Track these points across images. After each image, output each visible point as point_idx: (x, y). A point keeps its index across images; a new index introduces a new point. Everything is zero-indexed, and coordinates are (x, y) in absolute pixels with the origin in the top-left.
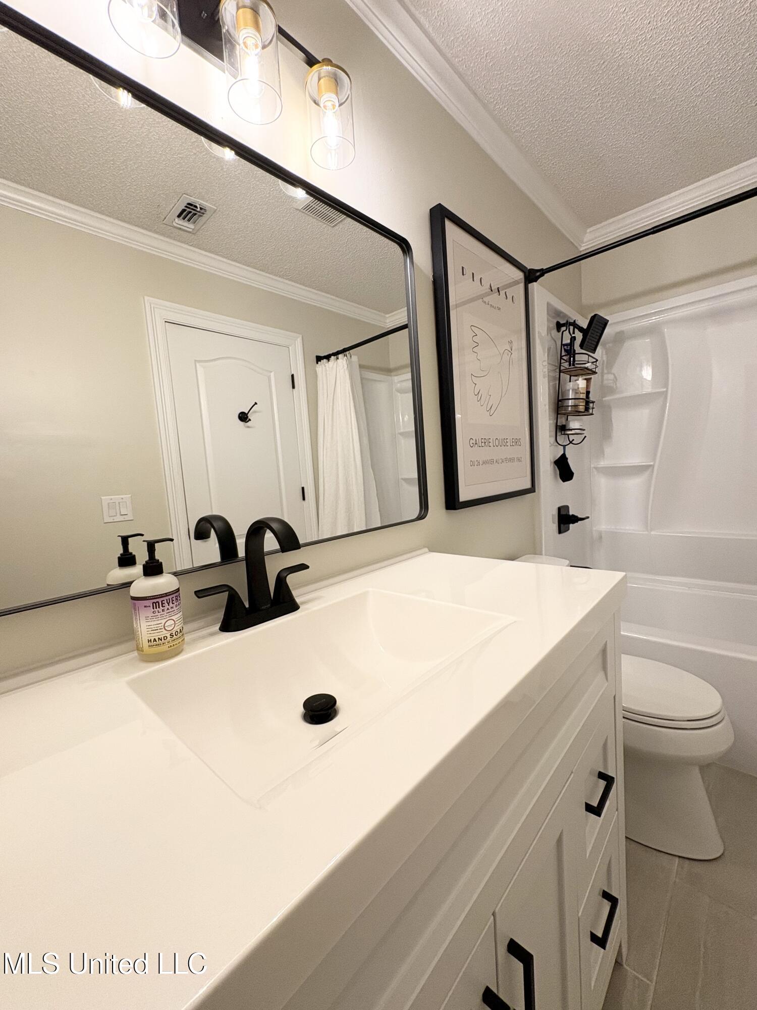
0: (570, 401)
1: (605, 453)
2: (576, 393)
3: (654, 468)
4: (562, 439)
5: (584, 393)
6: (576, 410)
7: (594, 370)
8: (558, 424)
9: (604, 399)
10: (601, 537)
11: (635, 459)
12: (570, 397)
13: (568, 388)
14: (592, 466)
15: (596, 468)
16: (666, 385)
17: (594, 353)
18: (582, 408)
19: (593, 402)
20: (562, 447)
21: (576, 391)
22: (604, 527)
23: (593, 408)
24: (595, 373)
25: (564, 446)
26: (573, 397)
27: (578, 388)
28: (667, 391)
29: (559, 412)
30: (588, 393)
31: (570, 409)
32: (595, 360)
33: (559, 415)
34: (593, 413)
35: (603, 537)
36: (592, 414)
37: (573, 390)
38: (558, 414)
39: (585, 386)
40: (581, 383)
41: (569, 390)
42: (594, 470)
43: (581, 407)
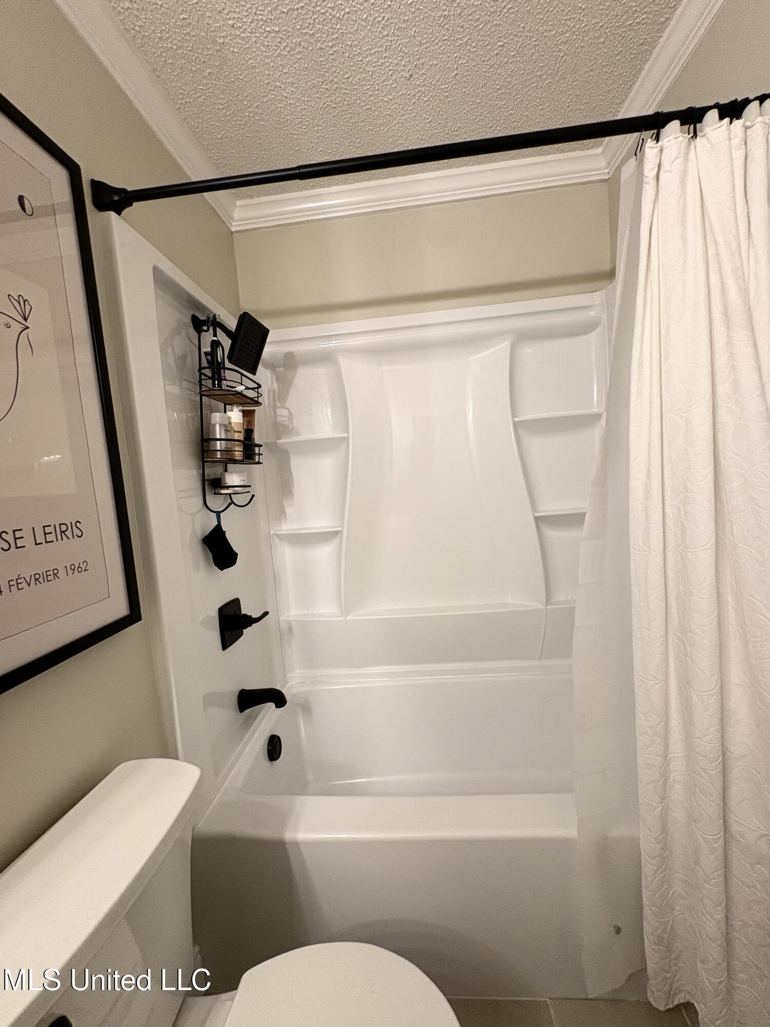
0: (218, 442)
1: (287, 513)
2: (226, 431)
3: (342, 534)
4: (215, 502)
5: (240, 432)
6: (230, 457)
7: (256, 399)
8: (206, 478)
9: (278, 441)
10: (290, 629)
11: (320, 523)
12: (218, 437)
13: (213, 422)
14: (272, 532)
15: (277, 535)
16: (347, 431)
17: (254, 374)
18: (238, 455)
19: (260, 446)
20: (215, 514)
21: (227, 427)
22: (293, 613)
23: (260, 454)
24: (257, 403)
25: (218, 514)
26: (223, 437)
27: (230, 423)
28: (348, 437)
29: (205, 460)
30: (249, 433)
31: (219, 455)
32: (256, 386)
33: (205, 464)
34: (261, 461)
35: (293, 626)
36: (259, 463)
37: (220, 425)
38: (203, 462)
39: (242, 422)
40: (235, 416)
41: (215, 425)
42: (275, 538)
43: (236, 453)
